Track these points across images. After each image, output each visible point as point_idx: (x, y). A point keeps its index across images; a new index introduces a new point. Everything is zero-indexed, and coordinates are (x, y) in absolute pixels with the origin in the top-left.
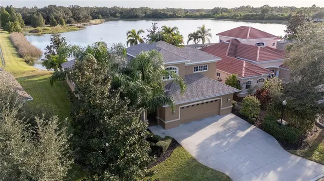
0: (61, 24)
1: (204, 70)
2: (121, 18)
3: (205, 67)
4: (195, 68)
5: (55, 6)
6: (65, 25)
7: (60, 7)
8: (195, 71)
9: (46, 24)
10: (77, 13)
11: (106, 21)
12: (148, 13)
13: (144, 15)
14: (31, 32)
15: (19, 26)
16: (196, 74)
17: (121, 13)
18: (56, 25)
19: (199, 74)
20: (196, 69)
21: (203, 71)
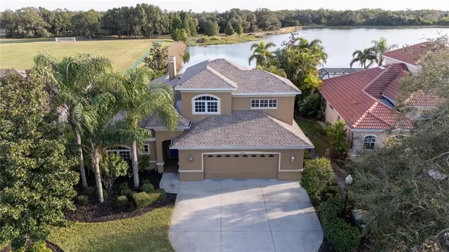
0: (239, 33)
1: (270, 106)
2: (327, 25)
3: (273, 103)
4: (253, 102)
5: (237, 10)
6: (243, 34)
7: (244, 11)
8: (253, 106)
9: (220, 32)
10: (263, 18)
11: (303, 29)
12: (372, 18)
13: (364, 20)
14: (198, 41)
15: (185, 35)
16: (255, 111)
17: (329, 18)
18: (232, 34)
19: (260, 112)
20: (255, 103)
21: (268, 108)
